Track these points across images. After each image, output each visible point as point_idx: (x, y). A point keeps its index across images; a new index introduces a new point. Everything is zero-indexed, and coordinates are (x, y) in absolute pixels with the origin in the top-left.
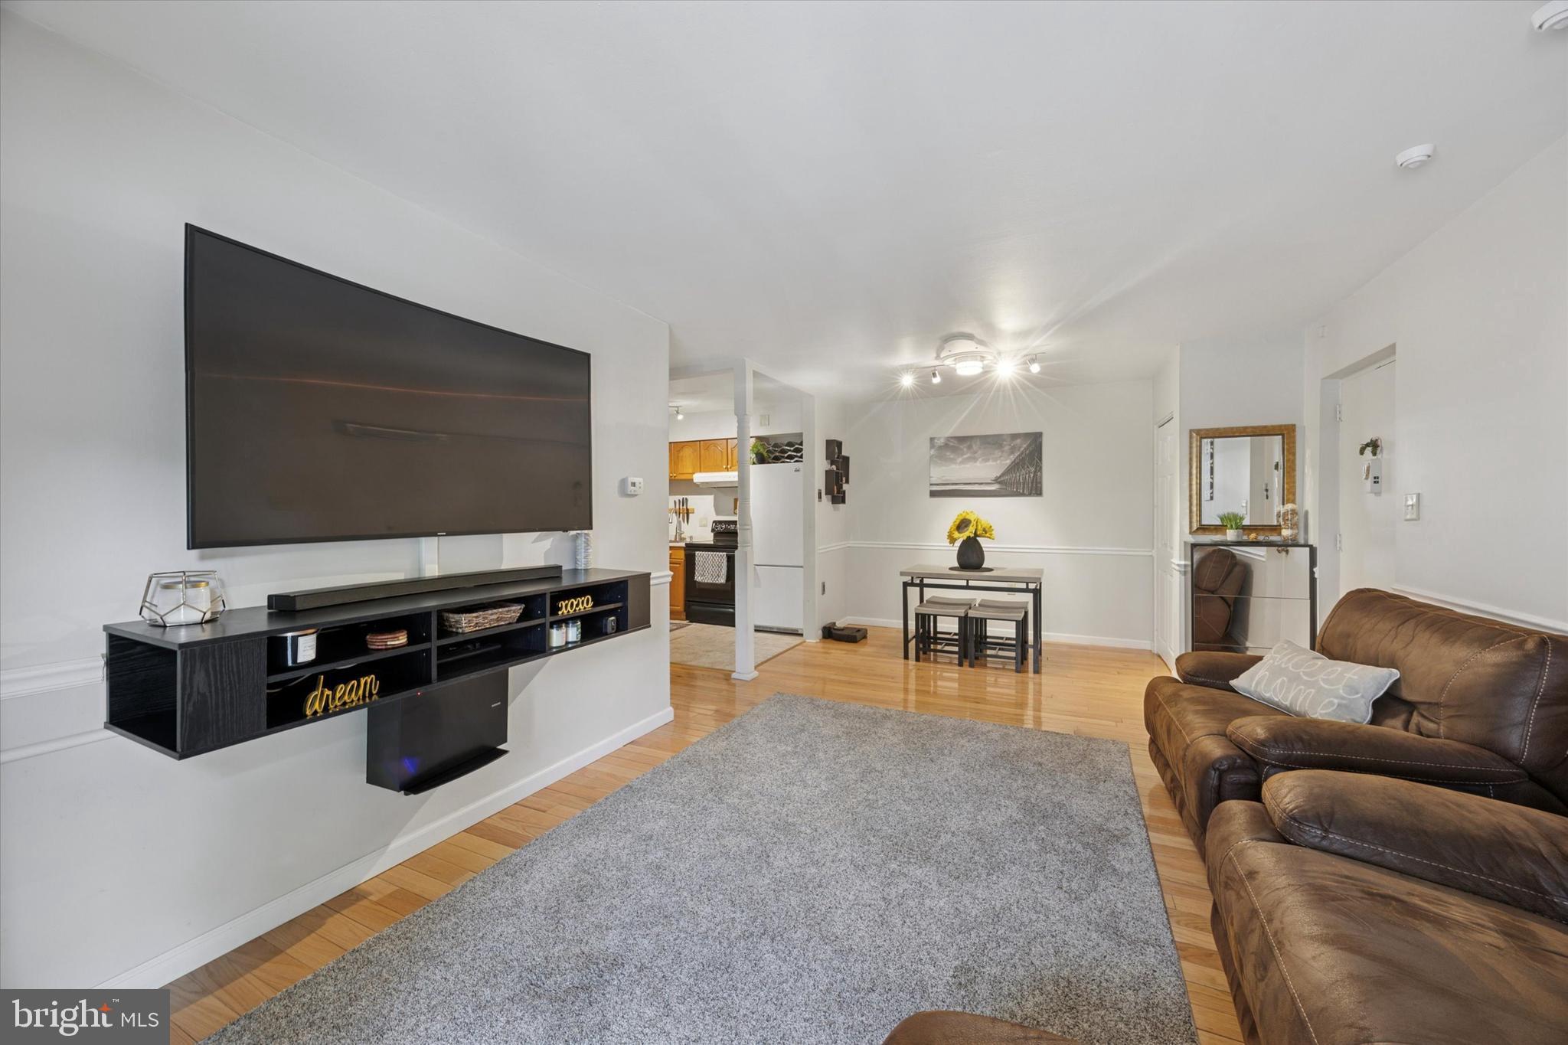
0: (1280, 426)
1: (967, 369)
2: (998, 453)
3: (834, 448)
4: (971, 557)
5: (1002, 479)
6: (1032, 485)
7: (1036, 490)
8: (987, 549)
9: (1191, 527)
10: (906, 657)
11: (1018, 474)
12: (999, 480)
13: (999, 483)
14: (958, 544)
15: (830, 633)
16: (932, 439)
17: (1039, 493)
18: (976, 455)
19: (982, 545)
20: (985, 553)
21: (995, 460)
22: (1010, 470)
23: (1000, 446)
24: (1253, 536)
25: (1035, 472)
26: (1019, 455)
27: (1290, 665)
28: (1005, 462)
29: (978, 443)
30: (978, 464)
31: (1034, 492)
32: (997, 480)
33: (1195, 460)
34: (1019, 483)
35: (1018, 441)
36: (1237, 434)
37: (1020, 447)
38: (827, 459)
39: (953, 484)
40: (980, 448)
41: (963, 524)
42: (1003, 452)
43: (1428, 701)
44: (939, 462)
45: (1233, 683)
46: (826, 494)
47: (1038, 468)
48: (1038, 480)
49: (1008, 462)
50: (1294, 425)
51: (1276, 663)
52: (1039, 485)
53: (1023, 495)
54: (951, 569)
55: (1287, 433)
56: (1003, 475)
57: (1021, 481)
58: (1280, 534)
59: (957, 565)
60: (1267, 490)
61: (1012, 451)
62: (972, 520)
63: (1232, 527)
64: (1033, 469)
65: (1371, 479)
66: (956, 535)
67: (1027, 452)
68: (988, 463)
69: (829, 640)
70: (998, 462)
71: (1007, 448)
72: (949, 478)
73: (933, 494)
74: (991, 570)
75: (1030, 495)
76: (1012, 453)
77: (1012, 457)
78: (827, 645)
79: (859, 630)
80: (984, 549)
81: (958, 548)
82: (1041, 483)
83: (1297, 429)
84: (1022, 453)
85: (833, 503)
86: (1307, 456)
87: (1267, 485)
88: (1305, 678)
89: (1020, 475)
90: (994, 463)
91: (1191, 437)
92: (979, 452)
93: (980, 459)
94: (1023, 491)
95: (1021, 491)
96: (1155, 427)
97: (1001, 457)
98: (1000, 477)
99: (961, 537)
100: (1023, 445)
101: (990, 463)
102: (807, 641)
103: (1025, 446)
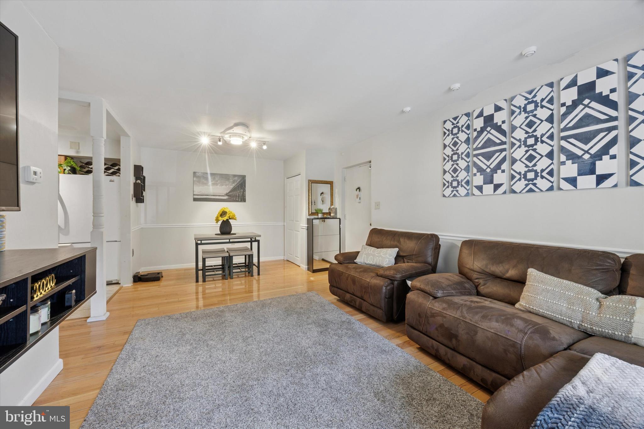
0: (330, 181)
1: (236, 141)
2: (227, 183)
3: (138, 170)
4: (226, 228)
5: (229, 194)
6: (242, 197)
7: (243, 199)
8: (233, 225)
9: (309, 214)
10: (197, 281)
11: (236, 192)
12: (228, 194)
13: (228, 196)
14: (220, 223)
15: (138, 279)
16: (194, 173)
17: (245, 201)
18: (217, 182)
19: (231, 224)
20: (232, 227)
21: (226, 185)
22: (234, 190)
23: (228, 179)
24: (325, 216)
25: (243, 192)
26: (236, 184)
27: (371, 252)
28: (230, 187)
29: (218, 177)
30: (218, 186)
31: (243, 200)
32: (227, 195)
33: (310, 190)
34: (236, 196)
35: (236, 178)
36: (320, 183)
37: (237, 181)
38: (134, 176)
39: (206, 195)
40: (219, 180)
41: (223, 213)
42: (229, 182)
43: (410, 254)
44: (198, 184)
45: (355, 261)
46: (134, 197)
47: (244, 190)
48: (244, 195)
49: (232, 187)
50: (333, 182)
51: (367, 252)
52: (245, 197)
53: (238, 201)
54: (216, 235)
55: (331, 183)
56: (229, 192)
57: (237, 195)
58: (330, 215)
59: (219, 233)
60: (315, 202)
61: (234, 182)
62: (228, 212)
63: (320, 213)
64: (242, 191)
65: (359, 198)
66: (220, 218)
67: (240, 183)
68: (223, 187)
69: (138, 283)
70: (228, 186)
71: (231, 180)
72: (204, 192)
73: (195, 200)
74: (235, 234)
75: (241, 201)
76: (234, 183)
77: (234, 185)
78: (136, 286)
79: (158, 273)
80: (232, 225)
81: (219, 226)
82: (245, 196)
83: (334, 183)
84: (238, 183)
85: (136, 203)
86: (336, 191)
87: (315, 200)
88: (377, 255)
89: (237, 193)
90: (226, 187)
91: (309, 182)
92: (219, 181)
93: (219, 185)
94: (238, 200)
95: (237, 200)
96: (286, 178)
97: (228, 184)
98: (228, 193)
99: (221, 220)
100: (238, 180)
101: (224, 187)
102: (124, 286)
103: (239, 180)
